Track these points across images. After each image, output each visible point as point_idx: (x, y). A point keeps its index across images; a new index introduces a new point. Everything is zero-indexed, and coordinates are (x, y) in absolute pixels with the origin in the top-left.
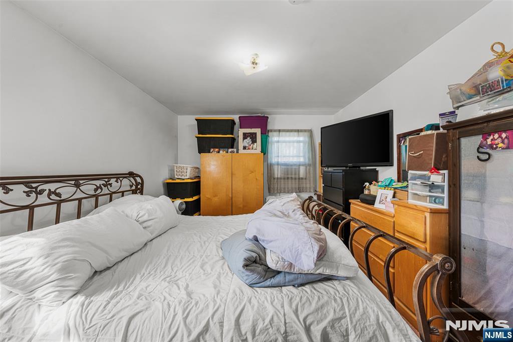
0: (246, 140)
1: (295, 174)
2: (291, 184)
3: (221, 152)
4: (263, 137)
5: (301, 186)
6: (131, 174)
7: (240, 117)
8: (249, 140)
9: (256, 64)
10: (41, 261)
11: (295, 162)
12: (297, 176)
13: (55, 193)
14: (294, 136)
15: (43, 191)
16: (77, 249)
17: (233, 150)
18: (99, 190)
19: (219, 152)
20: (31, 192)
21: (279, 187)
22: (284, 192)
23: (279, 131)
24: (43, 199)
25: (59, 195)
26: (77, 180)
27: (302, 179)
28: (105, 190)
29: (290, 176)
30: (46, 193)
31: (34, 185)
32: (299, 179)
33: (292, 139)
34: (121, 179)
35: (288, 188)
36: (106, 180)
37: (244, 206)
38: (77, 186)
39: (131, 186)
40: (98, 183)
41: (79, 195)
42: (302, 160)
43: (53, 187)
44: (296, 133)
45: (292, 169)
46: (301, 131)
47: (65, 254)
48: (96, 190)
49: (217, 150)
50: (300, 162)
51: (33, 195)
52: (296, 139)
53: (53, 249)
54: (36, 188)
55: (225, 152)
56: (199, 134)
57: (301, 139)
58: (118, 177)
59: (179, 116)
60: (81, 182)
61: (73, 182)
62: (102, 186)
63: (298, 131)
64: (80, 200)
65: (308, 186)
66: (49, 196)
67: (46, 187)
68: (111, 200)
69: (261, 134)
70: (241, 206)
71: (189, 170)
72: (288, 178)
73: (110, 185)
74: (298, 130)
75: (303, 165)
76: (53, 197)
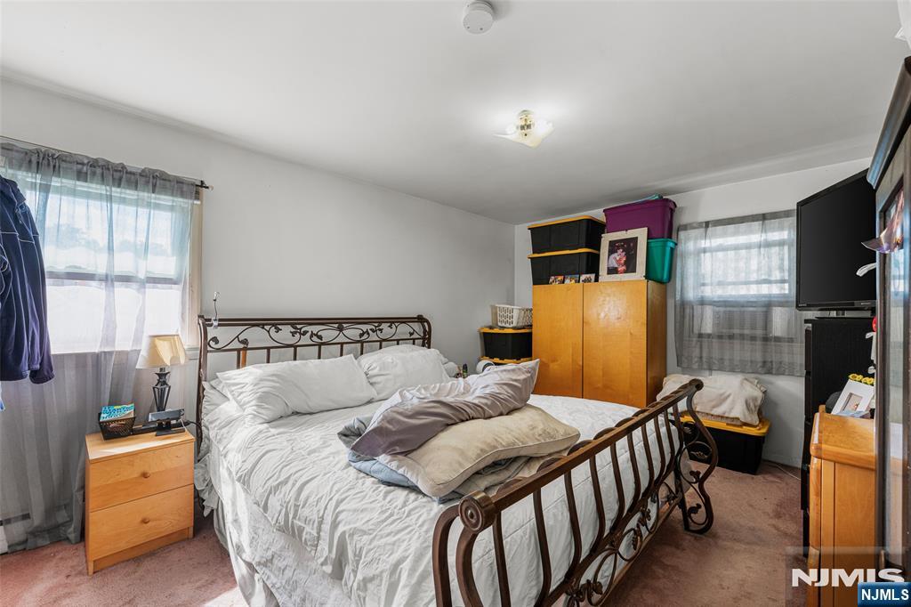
0: (615, 255)
1: (753, 327)
2: (740, 352)
3: (567, 281)
4: (653, 245)
5: (775, 358)
6: (421, 319)
7: (604, 211)
8: (620, 256)
9: (529, 127)
10: (251, 387)
11: (752, 296)
12: (759, 332)
13: (316, 335)
14: (751, 232)
15: (305, 333)
16: (277, 385)
17: (588, 276)
18: (365, 336)
19: (563, 283)
20: (296, 333)
21: (704, 355)
22: (721, 369)
23: (707, 224)
24: (306, 340)
25: (320, 338)
26: (340, 323)
27: (777, 339)
28: (373, 337)
29: (736, 331)
30: (309, 334)
31: (299, 327)
32: (766, 339)
33: (742, 239)
34: (397, 324)
35: (731, 360)
36: (376, 325)
37: (606, 387)
38: (341, 329)
39: (411, 334)
40: (365, 328)
41: (341, 339)
42: (775, 290)
43: (315, 329)
44: (757, 225)
45: (742, 313)
46: (775, 215)
47: (266, 387)
48: (361, 335)
49: (560, 278)
50: (770, 296)
51: (298, 335)
52: (756, 238)
53: (261, 380)
54: (300, 329)
55: (573, 281)
56: (534, 253)
57: (775, 236)
58: (392, 321)
59: (516, 226)
60: (345, 325)
61: (336, 326)
62: (370, 332)
63: (764, 217)
64: (342, 344)
65: (786, 359)
66: (311, 337)
67: (309, 328)
68: (381, 348)
69: (648, 239)
70: (600, 385)
71: (515, 314)
72: (731, 337)
73: (381, 330)
74: (764, 215)
75: (782, 304)
76: (315, 338)
